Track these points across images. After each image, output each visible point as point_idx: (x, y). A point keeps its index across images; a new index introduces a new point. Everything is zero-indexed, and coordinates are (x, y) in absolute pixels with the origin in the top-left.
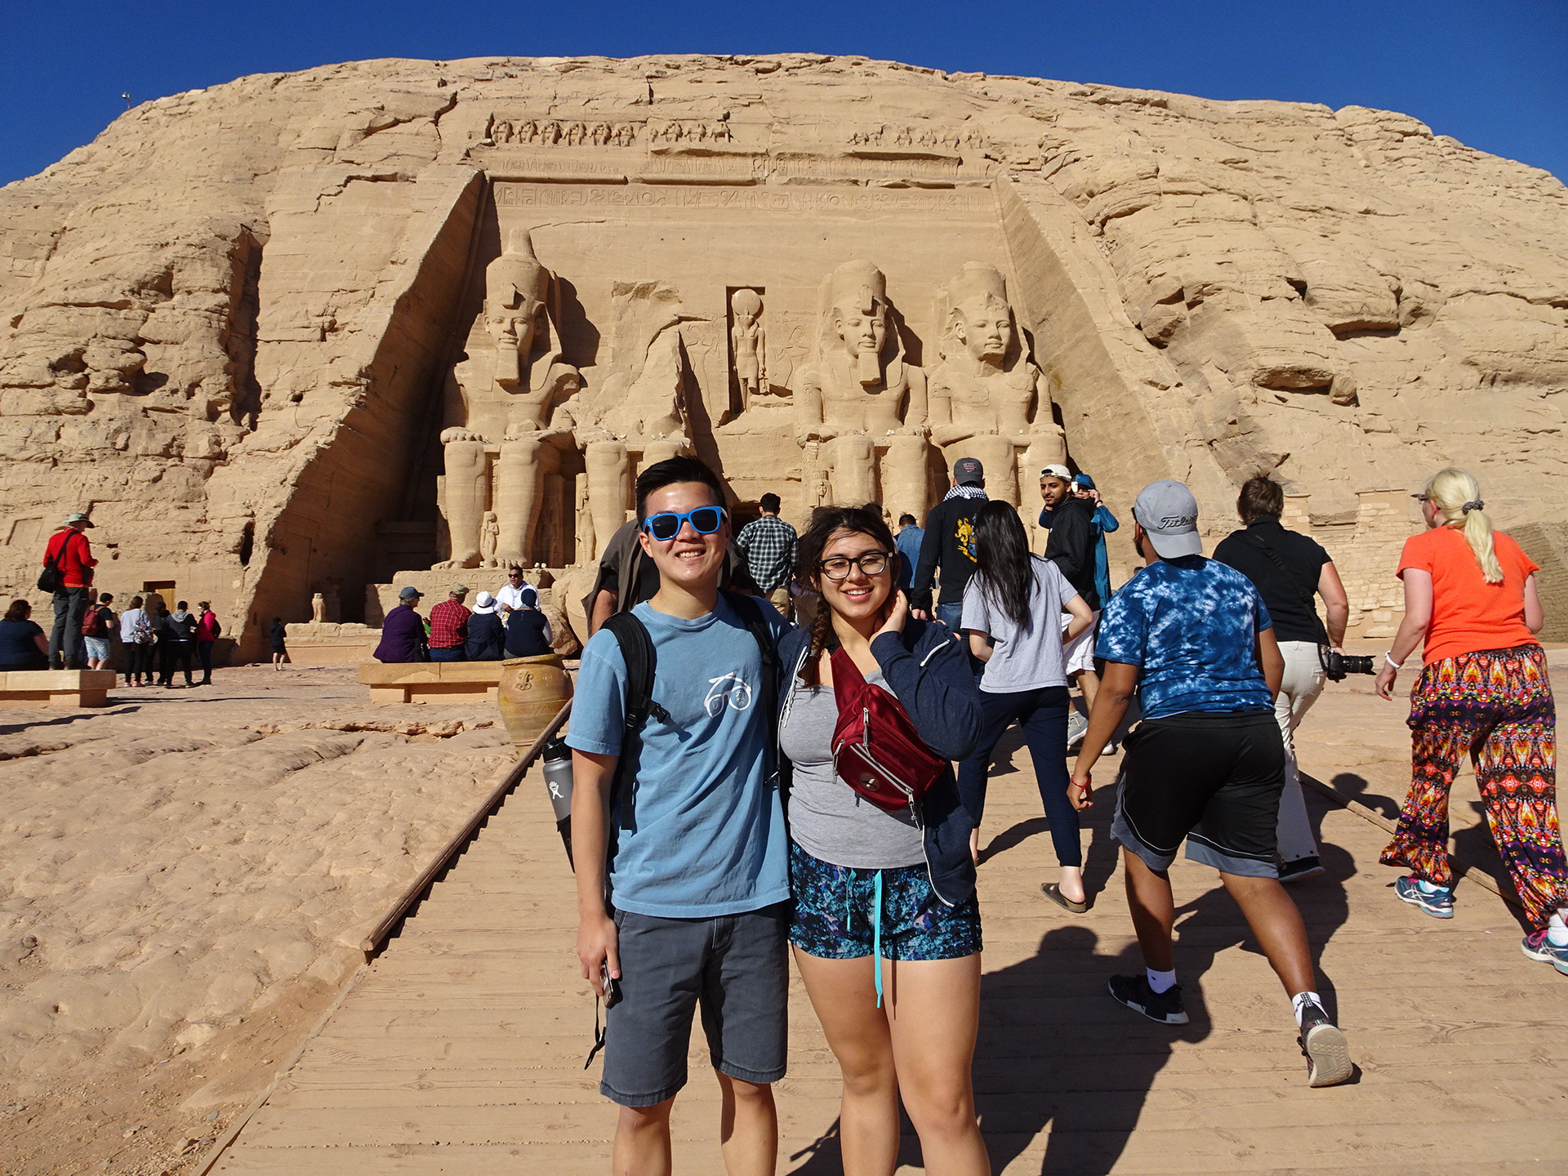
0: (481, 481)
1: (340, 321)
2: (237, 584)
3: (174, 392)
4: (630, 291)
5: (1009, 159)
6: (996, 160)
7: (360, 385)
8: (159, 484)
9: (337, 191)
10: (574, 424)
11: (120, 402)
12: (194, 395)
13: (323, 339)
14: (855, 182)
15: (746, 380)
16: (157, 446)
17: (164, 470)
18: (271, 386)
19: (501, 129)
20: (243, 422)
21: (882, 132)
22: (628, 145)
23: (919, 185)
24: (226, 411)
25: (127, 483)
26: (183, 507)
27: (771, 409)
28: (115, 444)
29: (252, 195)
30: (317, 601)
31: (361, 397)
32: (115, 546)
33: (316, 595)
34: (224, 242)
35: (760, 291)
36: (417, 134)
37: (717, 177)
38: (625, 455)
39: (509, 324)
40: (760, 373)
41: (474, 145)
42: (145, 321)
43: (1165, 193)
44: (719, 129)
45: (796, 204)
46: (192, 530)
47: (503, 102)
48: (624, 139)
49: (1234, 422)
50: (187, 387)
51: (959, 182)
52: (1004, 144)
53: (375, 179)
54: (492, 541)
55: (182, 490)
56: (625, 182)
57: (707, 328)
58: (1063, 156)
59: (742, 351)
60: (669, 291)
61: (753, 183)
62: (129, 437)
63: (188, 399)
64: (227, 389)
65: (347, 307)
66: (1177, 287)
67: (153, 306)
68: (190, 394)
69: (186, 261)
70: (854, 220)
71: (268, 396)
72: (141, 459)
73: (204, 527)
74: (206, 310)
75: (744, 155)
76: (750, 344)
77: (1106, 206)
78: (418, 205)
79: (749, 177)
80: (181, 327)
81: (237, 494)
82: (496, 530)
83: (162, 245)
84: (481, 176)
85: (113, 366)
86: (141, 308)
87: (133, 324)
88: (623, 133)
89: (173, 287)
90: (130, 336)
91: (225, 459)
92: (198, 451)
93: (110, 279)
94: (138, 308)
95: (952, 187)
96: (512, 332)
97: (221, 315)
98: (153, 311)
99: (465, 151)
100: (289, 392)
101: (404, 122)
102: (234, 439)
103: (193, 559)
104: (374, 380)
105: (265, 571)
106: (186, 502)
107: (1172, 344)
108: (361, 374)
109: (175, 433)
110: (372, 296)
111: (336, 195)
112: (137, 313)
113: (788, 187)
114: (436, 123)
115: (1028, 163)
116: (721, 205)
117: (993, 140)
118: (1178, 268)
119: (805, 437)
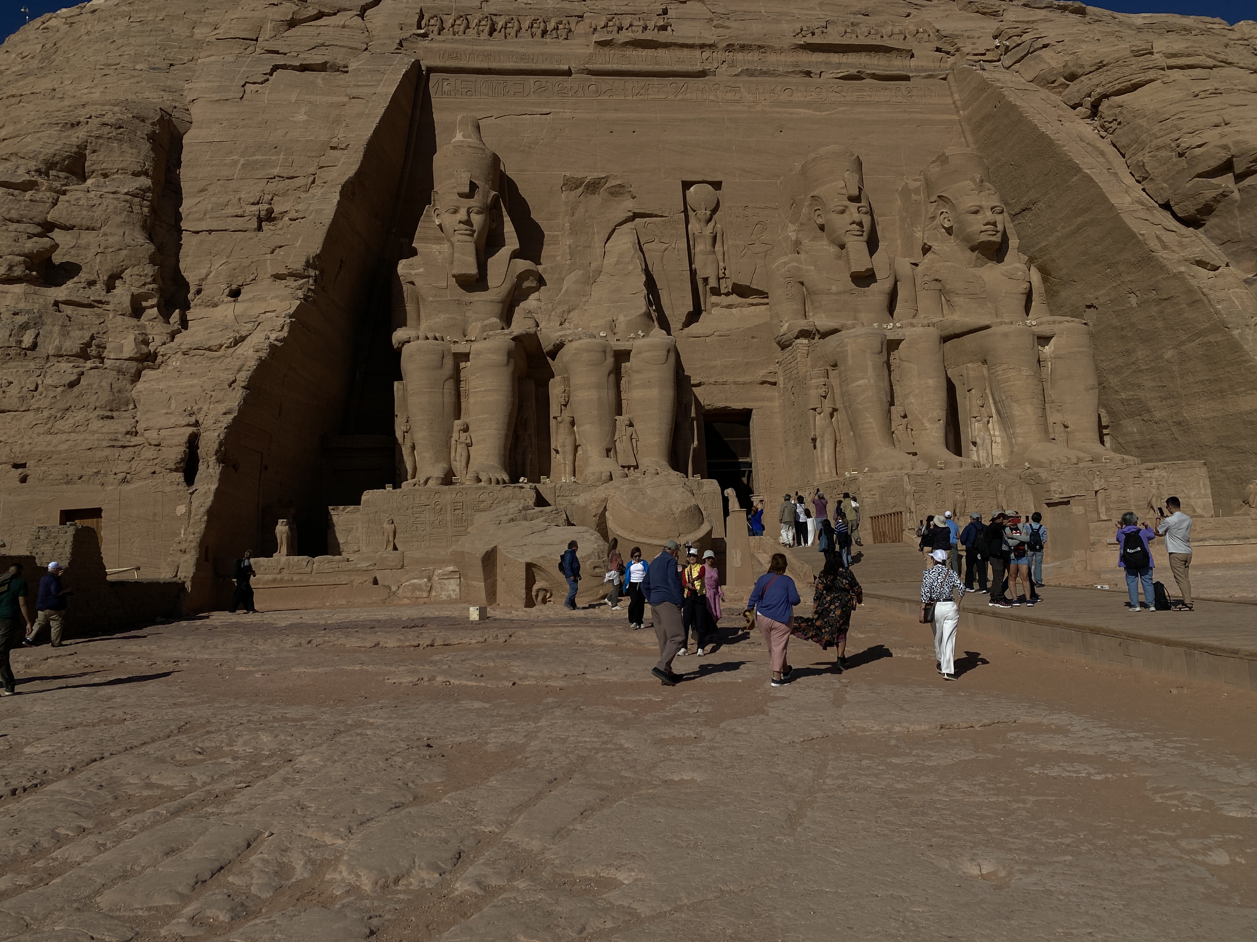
0: (450, 384)
1: (277, 209)
2: (181, 509)
3: (91, 283)
4: (580, 186)
5: (965, 50)
6: (948, 53)
7: (309, 277)
8: (76, 389)
9: (263, 79)
10: (537, 325)
11: (25, 293)
12: (114, 288)
13: (260, 228)
14: (808, 74)
15: (706, 280)
16: (72, 344)
17: (83, 373)
18: (203, 280)
19: (432, 22)
20: (172, 320)
21: (826, 28)
22: (567, 39)
23: (874, 76)
24: (152, 307)
25: (36, 389)
26: (107, 417)
27: (734, 310)
28: (21, 342)
29: (169, 83)
30: (282, 529)
31: (309, 289)
32: (24, 466)
33: (280, 521)
34: (143, 124)
35: (717, 185)
36: (344, 27)
37: (666, 68)
38: (612, 354)
39: (465, 213)
40: (721, 272)
41: (408, 35)
42: (55, 204)
43: (1170, 68)
44: (661, 23)
45: (749, 96)
46: (120, 444)
48: (562, 32)
50: (106, 278)
51: (915, 74)
52: (957, 36)
53: (304, 68)
54: (465, 454)
55: (105, 397)
56: (568, 73)
57: (664, 224)
58: (1029, 42)
59: (700, 247)
60: (621, 186)
61: (702, 74)
62: (38, 334)
63: (108, 292)
64: (154, 281)
65: (285, 194)
66: (1224, 156)
67: (64, 188)
68: (110, 287)
69: (101, 141)
70: (811, 112)
71: (199, 292)
72: (53, 360)
73: (135, 440)
74: (127, 194)
75: (691, 46)
76: (709, 241)
78: (355, 92)
79: (699, 68)
80: (98, 212)
81: (173, 401)
82: (468, 441)
83: (72, 125)
84: (416, 65)
85: (17, 250)
86: (50, 189)
87: (40, 208)
88: (561, 26)
89: (86, 170)
90: (36, 220)
91: (154, 362)
92: (122, 352)
93: (13, 159)
94: (46, 190)
95: (907, 78)
96: (468, 222)
97: (144, 200)
98: (64, 193)
99: (398, 41)
100: (224, 286)
101: (329, 15)
102: (165, 338)
103: (124, 481)
104: (322, 272)
105: (218, 492)
106: (111, 410)
107: (1211, 221)
108: (308, 265)
109: (94, 331)
110: (313, 182)
111: (262, 83)
112: (44, 195)
113: (739, 79)
114: (362, 15)
115: (984, 54)
116: (671, 97)
117: (944, 33)
118: (1223, 136)
119: (790, 335)
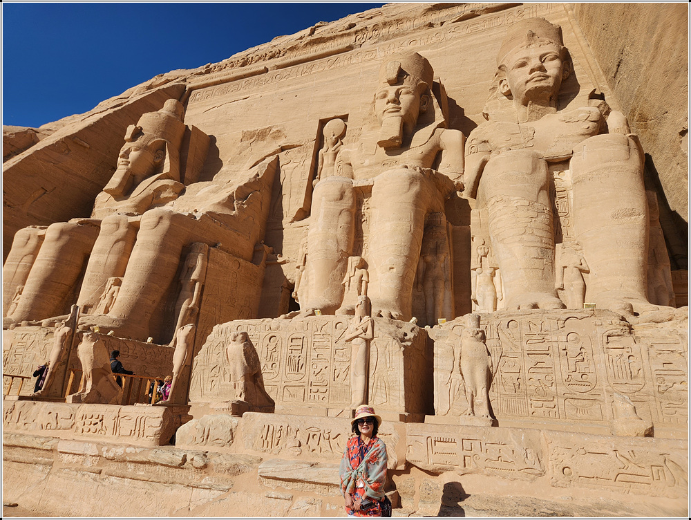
4: (253, 136)
14: (431, 25)
23: (488, 11)
37: (328, 52)
39: (126, 152)
41: (191, 76)
45: (382, 54)
56: (266, 70)
59: (326, 162)
60: (279, 131)
61: (350, 48)
70: (429, 51)
75: (348, 34)
76: (331, 157)
79: (347, 45)
84: (181, 86)
95: (520, 4)
96: (125, 156)
99: (183, 79)
113: (377, 44)
116: (326, 68)
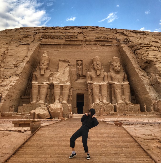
0: (38, 90)
1: (17, 65)
4: (62, 61)
5: (120, 41)
6: (118, 41)
7: (20, 75)
9: (18, 46)
13: (15, 68)
14: (96, 45)
15: (79, 74)
18: (6, 75)
19: (43, 37)
21: (101, 37)
22: (62, 39)
23: (106, 45)
27: (83, 79)
31: (20, 77)
34: (1, 54)
35: (82, 61)
36: (31, 38)
37: (76, 44)
39: (43, 66)
40: (82, 73)
41: (39, 39)
43: (144, 47)
44: (76, 37)
45: (88, 48)
47: (44, 33)
49: (156, 82)
52: (120, 39)
57: (73, 66)
58: (129, 41)
61: (81, 45)
65: (18, 63)
66: (146, 61)
70: (96, 50)
76: (80, 69)
77: (135, 48)
78: (30, 48)
82: (39, 98)
84: (40, 44)
95: (111, 45)
100: (9, 76)
101: (29, 36)
104: (22, 74)
105: (3, 104)
107: (146, 69)
113: (86, 46)
114: (34, 36)
115: (123, 42)
116: (76, 48)
117: (118, 38)
118: (146, 58)
119: (88, 84)
